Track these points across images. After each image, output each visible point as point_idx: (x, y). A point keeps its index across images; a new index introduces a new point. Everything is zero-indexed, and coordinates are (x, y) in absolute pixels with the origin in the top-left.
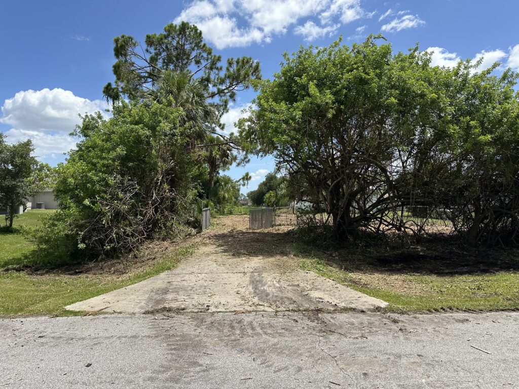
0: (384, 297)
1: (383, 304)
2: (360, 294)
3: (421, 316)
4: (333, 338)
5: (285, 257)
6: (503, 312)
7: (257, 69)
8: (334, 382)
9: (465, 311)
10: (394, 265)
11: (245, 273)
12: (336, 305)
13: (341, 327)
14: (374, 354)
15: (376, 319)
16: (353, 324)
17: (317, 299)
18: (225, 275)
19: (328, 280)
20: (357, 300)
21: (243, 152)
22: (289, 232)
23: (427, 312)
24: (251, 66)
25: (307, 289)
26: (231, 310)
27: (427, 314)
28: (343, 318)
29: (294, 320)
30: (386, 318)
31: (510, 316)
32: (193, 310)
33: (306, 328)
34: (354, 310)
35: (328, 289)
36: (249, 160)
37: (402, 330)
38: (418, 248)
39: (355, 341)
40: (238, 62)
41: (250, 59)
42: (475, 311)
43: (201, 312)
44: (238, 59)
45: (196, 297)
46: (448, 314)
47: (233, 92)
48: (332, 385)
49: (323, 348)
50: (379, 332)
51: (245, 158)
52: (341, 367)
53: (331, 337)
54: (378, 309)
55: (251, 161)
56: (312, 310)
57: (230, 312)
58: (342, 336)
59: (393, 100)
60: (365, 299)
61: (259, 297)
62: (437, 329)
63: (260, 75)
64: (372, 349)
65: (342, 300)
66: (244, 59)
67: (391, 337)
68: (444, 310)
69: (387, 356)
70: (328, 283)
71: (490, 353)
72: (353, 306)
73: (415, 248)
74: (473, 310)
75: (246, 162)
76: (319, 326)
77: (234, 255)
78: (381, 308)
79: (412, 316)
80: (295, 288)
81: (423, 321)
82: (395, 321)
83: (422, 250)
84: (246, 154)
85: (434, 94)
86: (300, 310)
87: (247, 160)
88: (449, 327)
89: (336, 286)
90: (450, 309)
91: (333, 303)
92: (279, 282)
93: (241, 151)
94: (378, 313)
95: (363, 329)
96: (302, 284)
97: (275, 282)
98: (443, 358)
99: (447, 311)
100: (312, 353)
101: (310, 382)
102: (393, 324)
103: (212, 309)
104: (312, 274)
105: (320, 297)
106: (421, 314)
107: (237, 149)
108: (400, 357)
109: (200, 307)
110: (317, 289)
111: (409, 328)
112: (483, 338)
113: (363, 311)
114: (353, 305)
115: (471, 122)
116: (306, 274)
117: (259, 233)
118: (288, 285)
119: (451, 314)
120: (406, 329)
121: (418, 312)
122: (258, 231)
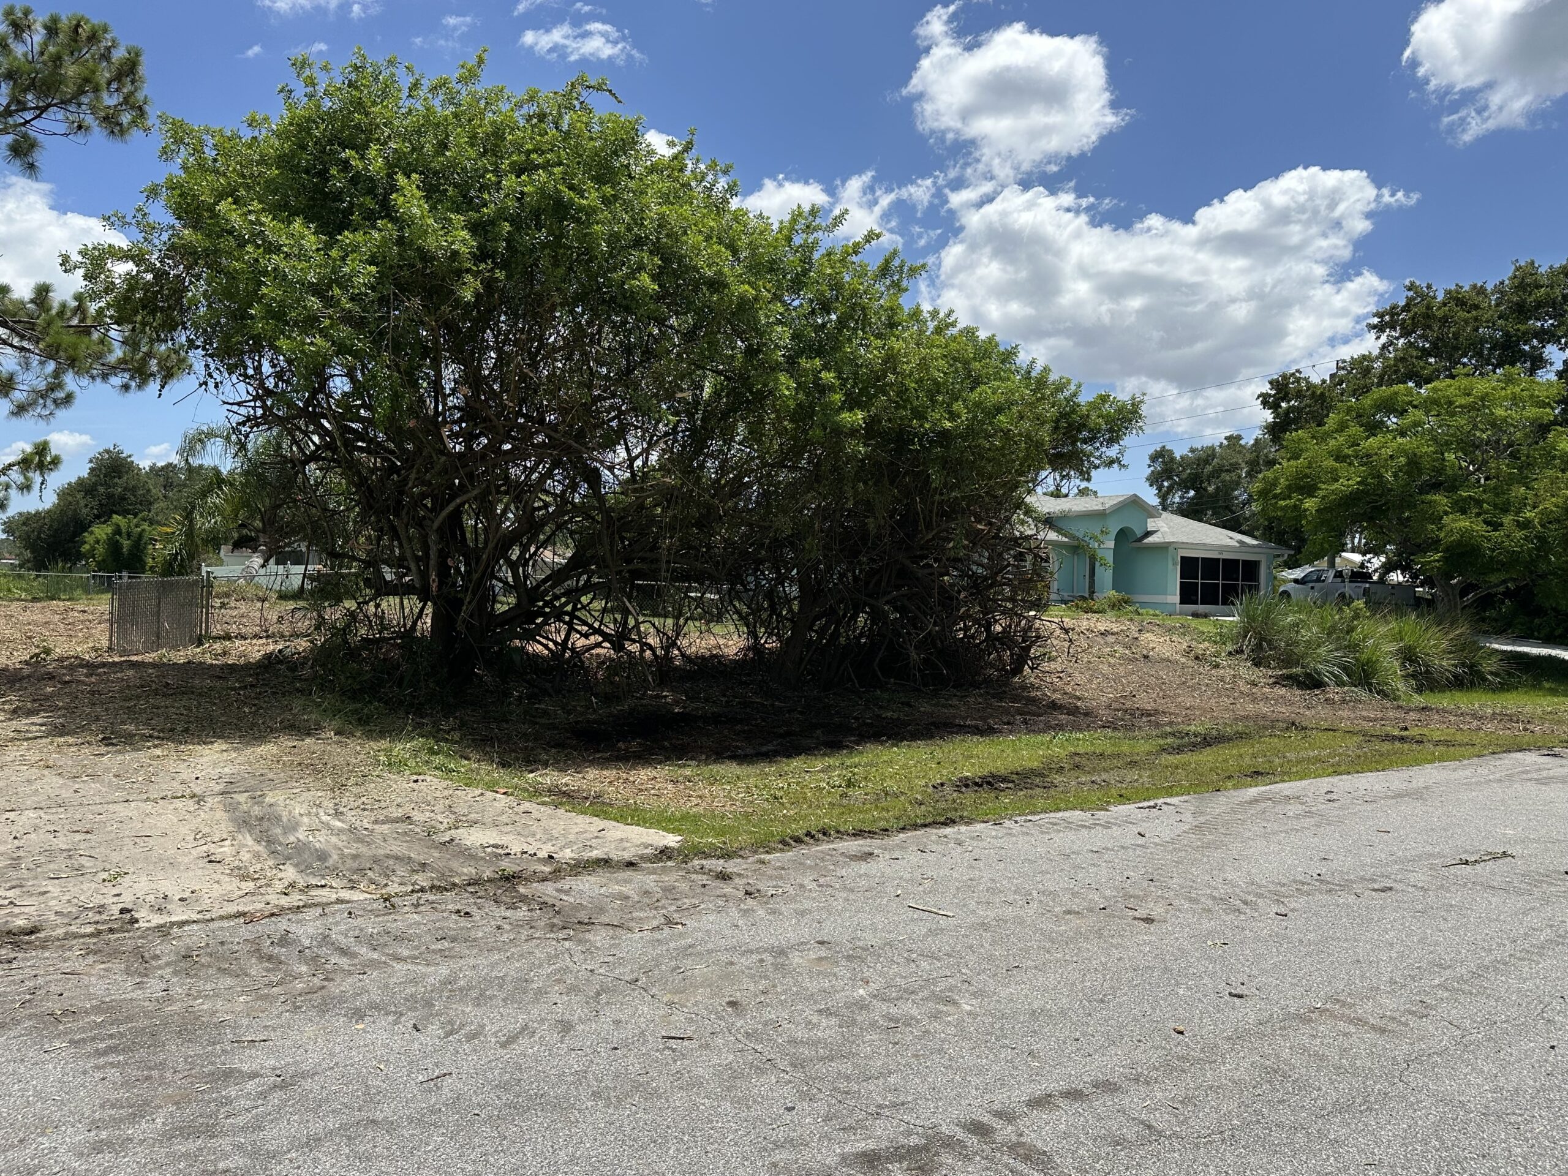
0: (662, 821)
1: (672, 840)
2: (599, 823)
3: (772, 856)
4: (599, 937)
5: (308, 741)
6: (928, 829)
7: (129, 70)
8: (672, 1035)
9: (854, 835)
10: (621, 745)
11: (198, 798)
12: (551, 857)
13: (602, 910)
14: (724, 957)
15: (672, 876)
16: (627, 898)
17: (489, 850)
18: (122, 810)
19: (489, 795)
20: (597, 837)
21: (42, 363)
22: (270, 662)
23: (780, 846)
24: (106, 56)
25: (442, 827)
26: (222, 913)
27: (782, 850)
28: (588, 886)
29: (458, 912)
30: (696, 872)
31: (945, 836)
32: (73, 929)
33: (507, 927)
34: (605, 863)
35: (504, 818)
36: (69, 399)
37: (750, 894)
38: (666, 696)
39: (657, 935)
40: (52, 30)
41: (105, 31)
42: (875, 833)
43: (111, 930)
44: (55, 20)
45: (54, 888)
46: (825, 847)
47: (25, 136)
48: (672, 1043)
49: (589, 967)
50: (702, 906)
51: (52, 388)
52: (665, 999)
53: (589, 936)
54: (665, 853)
55: (77, 402)
56: (490, 880)
57: (222, 918)
58: (620, 931)
59: (645, 280)
60: (619, 834)
61: (296, 865)
62: (822, 880)
63: (140, 96)
64: (710, 946)
65: (560, 843)
66: (78, 25)
67: (734, 912)
68: (813, 837)
69: (755, 957)
70: (496, 804)
71: (951, 914)
72: (595, 854)
73: (658, 697)
74: (870, 832)
75: (55, 401)
76: (543, 919)
77: (106, 741)
78: (673, 849)
79: (750, 860)
80: (402, 827)
81: (783, 868)
82: (724, 877)
83: (676, 702)
84: (57, 374)
85: (747, 286)
86: (455, 885)
87: (61, 395)
88: (844, 873)
89: (522, 808)
90: (824, 834)
91: (543, 854)
92: (337, 814)
93: (35, 360)
94: (669, 863)
95: (660, 904)
96: (415, 813)
97: (325, 818)
98: (869, 938)
99: (818, 840)
100: (569, 982)
101: (616, 1049)
102: (719, 883)
103: (148, 919)
104: (433, 784)
105: (492, 842)
106: (768, 852)
107: (22, 349)
108: (782, 952)
109: (92, 916)
110: (472, 824)
111: (766, 886)
112: (921, 888)
113: (630, 864)
114: (595, 852)
115: (823, 375)
116: (412, 784)
117: (154, 665)
118: (376, 822)
119: (832, 846)
120: (758, 891)
121: (761, 850)
122: (149, 657)
